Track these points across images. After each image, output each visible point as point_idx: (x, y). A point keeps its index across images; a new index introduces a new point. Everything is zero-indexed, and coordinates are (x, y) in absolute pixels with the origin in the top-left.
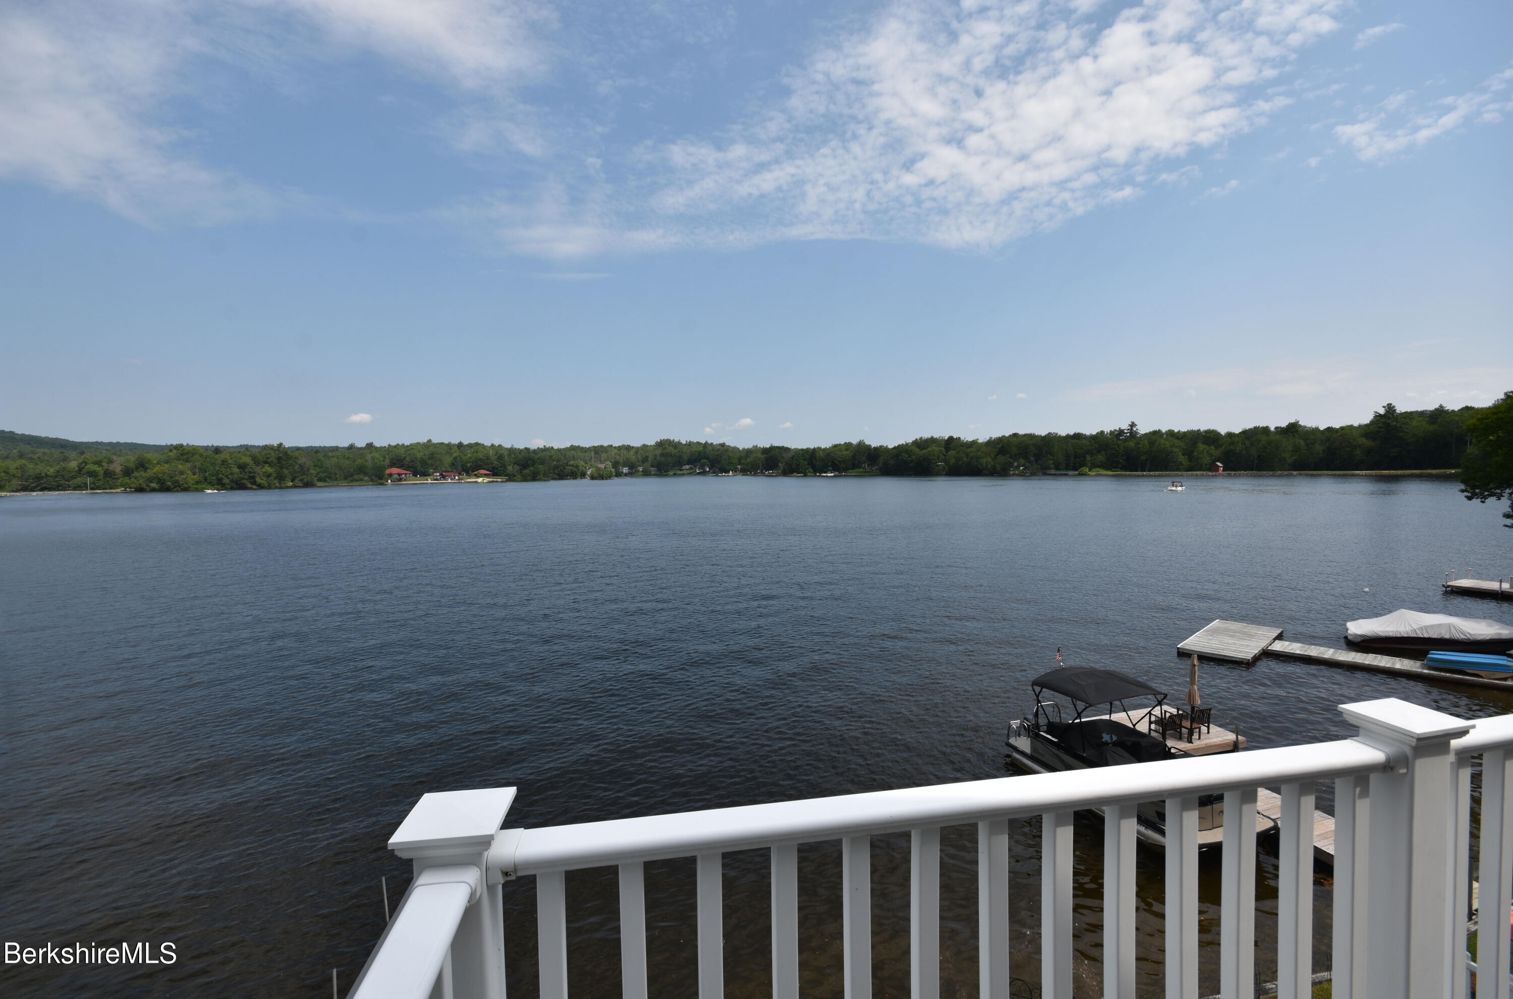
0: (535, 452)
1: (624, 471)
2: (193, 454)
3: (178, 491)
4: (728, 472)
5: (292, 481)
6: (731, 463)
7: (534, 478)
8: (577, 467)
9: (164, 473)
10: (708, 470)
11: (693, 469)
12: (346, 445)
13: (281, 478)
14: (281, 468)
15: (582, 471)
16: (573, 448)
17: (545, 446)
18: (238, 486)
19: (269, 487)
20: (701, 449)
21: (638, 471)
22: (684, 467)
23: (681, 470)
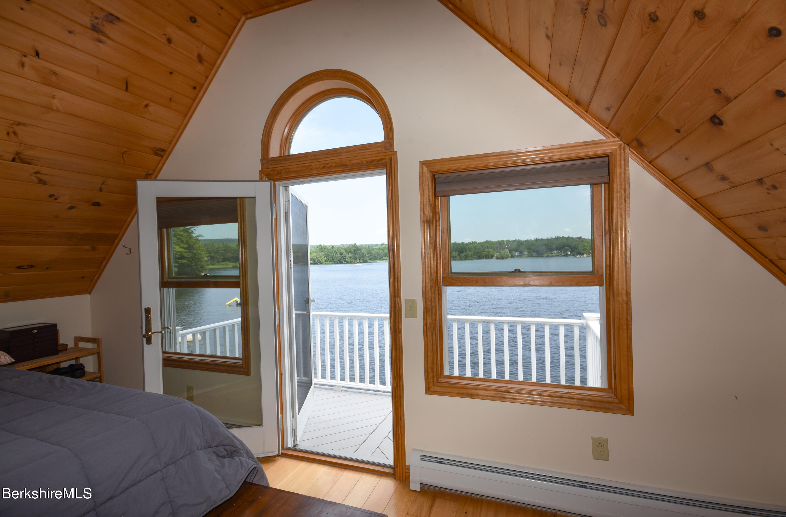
0: (467, 244)
1: (516, 255)
2: (325, 249)
3: (319, 264)
4: (583, 254)
5: (359, 260)
6: (586, 249)
7: (466, 258)
8: (489, 252)
9: (315, 257)
10: (569, 253)
11: (560, 253)
12: (381, 243)
13: (355, 259)
14: (355, 254)
15: (492, 254)
16: (487, 242)
17: (472, 241)
18: (341, 262)
19: (351, 263)
20: (565, 241)
21: (525, 254)
22: (554, 252)
23: (552, 254)
